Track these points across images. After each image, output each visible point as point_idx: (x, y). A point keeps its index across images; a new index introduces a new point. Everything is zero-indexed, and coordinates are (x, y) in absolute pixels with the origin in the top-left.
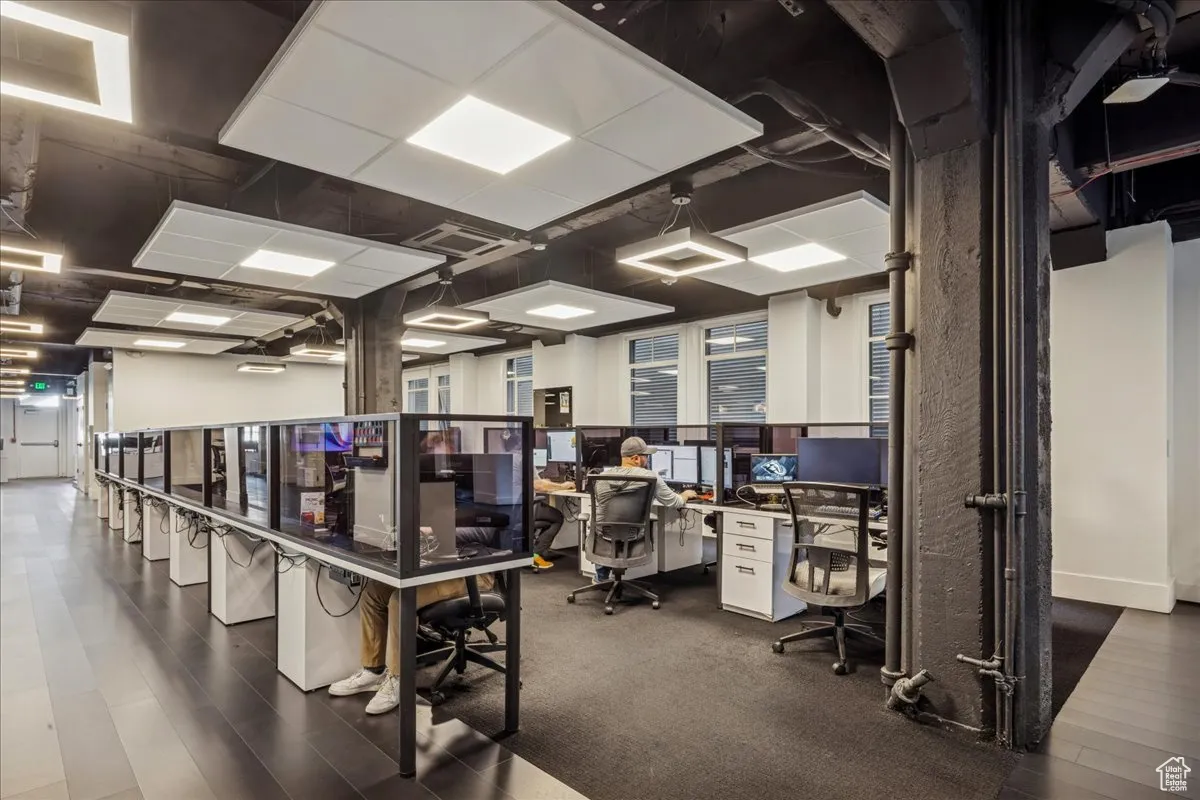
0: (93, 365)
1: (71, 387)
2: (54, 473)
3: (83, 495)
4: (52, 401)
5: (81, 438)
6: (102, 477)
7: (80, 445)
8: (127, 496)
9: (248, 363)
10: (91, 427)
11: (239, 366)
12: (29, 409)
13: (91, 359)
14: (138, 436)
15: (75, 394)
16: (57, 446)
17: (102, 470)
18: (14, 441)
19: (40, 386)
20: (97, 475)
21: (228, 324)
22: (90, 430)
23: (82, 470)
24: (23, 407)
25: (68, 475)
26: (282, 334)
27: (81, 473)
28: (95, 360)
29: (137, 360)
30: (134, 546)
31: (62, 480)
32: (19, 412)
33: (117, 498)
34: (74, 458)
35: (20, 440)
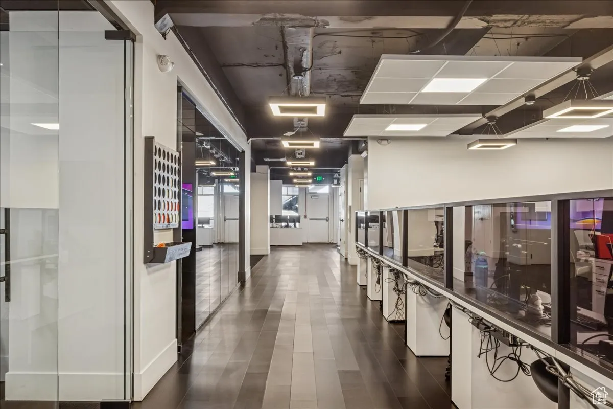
0: (353, 158)
1: (335, 179)
2: (326, 241)
3: (344, 260)
4: (325, 189)
5: (343, 216)
6: (361, 250)
7: (342, 221)
8: (386, 273)
9: (481, 140)
10: (350, 206)
11: (469, 145)
12: (314, 195)
13: (351, 152)
14: (378, 214)
15: (338, 184)
16: (328, 221)
17: (362, 244)
18: (306, 217)
19: (319, 179)
20: (357, 248)
21: (480, 89)
22: (349, 209)
23: (343, 239)
24: (311, 193)
25: (334, 243)
26: (522, 102)
27: (342, 241)
28: (352, 154)
29: (386, 147)
30: (392, 326)
31: (331, 246)
32: (309, 197)
33: (375, 272)
34: (337, 229)
35: (308, 217)
